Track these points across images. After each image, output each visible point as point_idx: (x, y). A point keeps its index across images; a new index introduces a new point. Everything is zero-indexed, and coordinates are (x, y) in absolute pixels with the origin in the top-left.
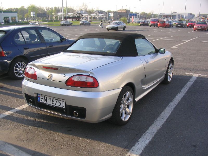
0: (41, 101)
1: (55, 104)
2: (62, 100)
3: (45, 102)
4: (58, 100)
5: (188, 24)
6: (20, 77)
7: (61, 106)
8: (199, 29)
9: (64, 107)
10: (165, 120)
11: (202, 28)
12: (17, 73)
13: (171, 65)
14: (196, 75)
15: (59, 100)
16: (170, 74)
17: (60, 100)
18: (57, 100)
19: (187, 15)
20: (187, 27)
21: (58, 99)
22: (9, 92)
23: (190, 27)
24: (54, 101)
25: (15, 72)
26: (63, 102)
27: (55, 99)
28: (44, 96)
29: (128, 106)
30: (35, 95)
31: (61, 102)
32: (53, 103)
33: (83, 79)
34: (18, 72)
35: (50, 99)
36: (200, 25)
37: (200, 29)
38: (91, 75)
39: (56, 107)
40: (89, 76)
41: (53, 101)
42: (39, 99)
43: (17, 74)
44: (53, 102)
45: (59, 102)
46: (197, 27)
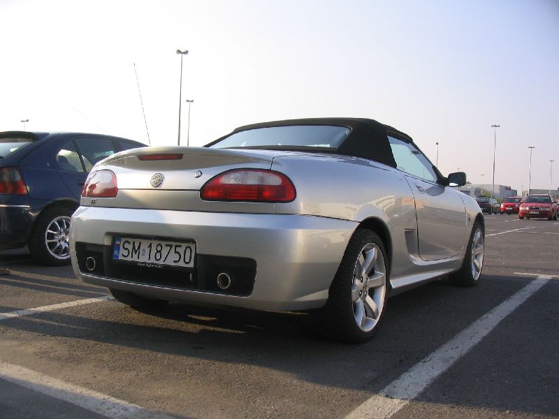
0: (121, 257)
1: (163, 258)
2: (184, 245)
3: (135, 258)
4: (173, 248)
5: (502, 206)
6: (59, 258)
7: (181, 264)
8: (532, 213)
9: (191, 265)
10: (480, 340)
11: (541, 212)
12: (52, 245)
13: (478, 234)
14: (544, 277)
15: (176, 246)
16: (476, 261)
17: (180, 246)
18: (171, 246)
19: (497, 191)
20: (502, 213)
21: (174, 244)
22: (26, 282)
23: (509, 213)
24: (160, 252)
25: (47, 241)
26: (188, 250)
27: (163, 243)
28: (131, 240)
29: (372, 292)
30: (107, 242)
31: (181, 250)
32: (158, 257)
33: (252, 180)
34: (56, 243)
35: (150, 246)
36: (534, 205)
37: (534, 213)
38: (274, 168)
39: (167, 269)
40: (269, 171)
41: (158, 251)
42: (116, 252)
43: (51, 248)
44: (158, 254)
45: (176, 252)
46: (528, 209)
